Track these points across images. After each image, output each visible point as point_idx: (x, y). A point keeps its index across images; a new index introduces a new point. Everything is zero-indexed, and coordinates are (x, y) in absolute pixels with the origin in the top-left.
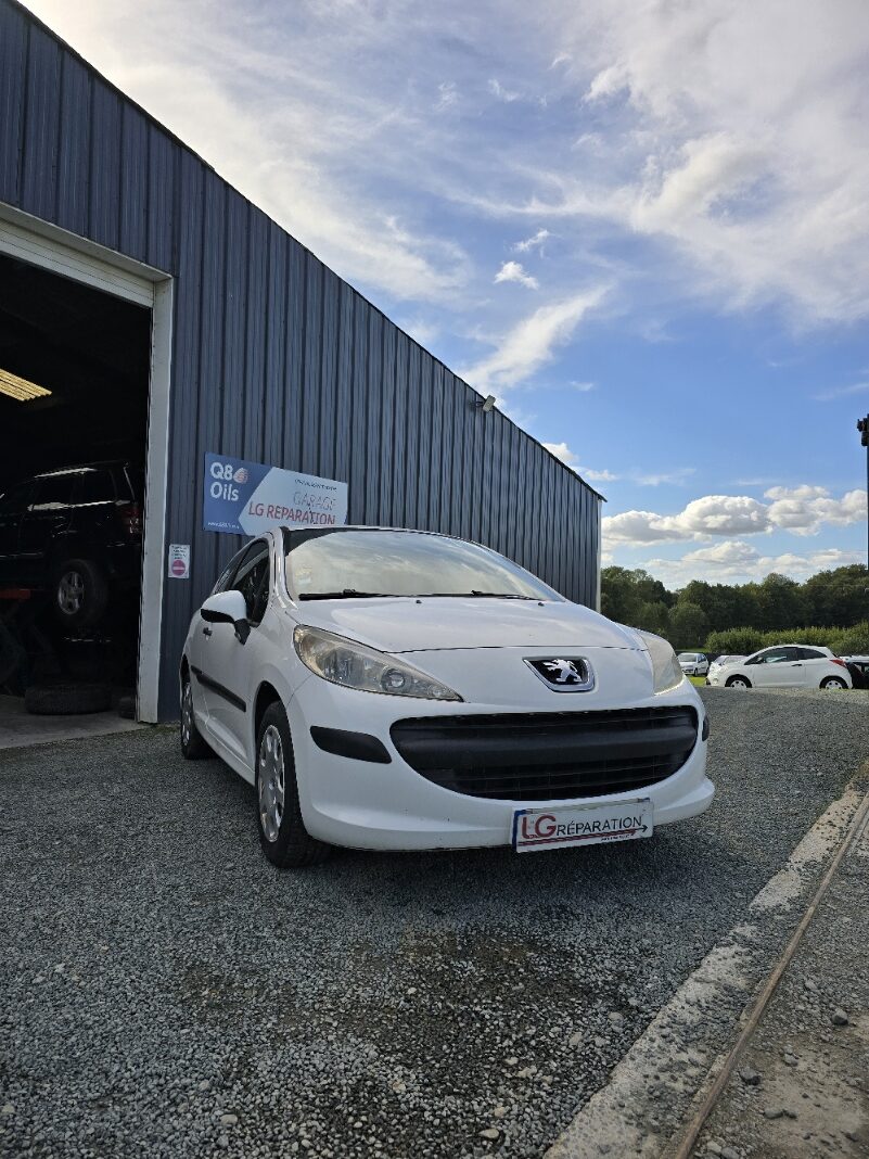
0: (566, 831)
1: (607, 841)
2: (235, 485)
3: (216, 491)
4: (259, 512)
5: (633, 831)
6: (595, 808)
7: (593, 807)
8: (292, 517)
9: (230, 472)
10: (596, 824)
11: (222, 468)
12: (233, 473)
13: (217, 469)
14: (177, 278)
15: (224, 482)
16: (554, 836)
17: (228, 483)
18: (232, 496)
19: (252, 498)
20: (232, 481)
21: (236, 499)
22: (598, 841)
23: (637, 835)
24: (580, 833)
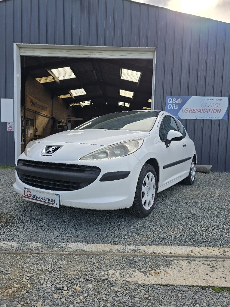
0: (34, 197)
1: (44, 204)
2: (176, 104)
3: (170, 106)
4: (186, 111)
5: (53, 204)
6: (41, 192)
7: (40, 192)
8: (200, 111)
9: (175, 101)
10: (42, 198)
11: (172, 100)
12: (176, 101)
13: (170, 100)
14: (157, 48)
15: (172, 104)
16: (31, 197)
17: (174, 104)
18: (175, 108)
19: (183, 108)
20: (176, 103)
21: (177, 108)
22: (42, 203)
23: (54, 206)
24: (37, 199)
